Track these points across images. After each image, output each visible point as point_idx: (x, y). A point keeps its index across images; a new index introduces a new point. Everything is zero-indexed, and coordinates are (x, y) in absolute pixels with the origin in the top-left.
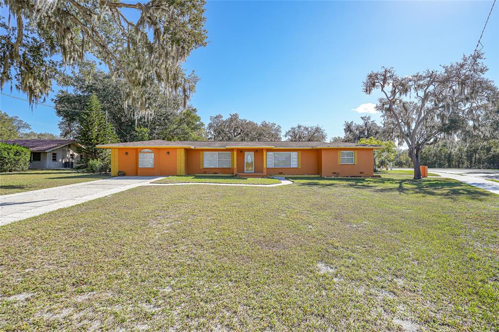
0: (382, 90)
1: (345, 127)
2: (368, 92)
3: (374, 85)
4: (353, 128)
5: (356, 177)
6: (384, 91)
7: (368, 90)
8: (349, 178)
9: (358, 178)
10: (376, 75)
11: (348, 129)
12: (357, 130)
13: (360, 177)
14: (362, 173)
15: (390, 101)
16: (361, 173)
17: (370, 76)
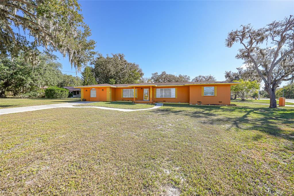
0: (241, 42)
1: (225, 75)
2: (230, 46)
3: (234, 39)
4: (231, 75)
5: (215, 105)
6: (243, 43)
7: (229, 44)
8: (210, 105)
9: (215, 106)
10: (236, 32)
11: (228, 75)
12: (233, 76)
13: (219, 105)
14: (221, 102)
15: (248, 49)
16: (219, 102)
17: (231, 34)
